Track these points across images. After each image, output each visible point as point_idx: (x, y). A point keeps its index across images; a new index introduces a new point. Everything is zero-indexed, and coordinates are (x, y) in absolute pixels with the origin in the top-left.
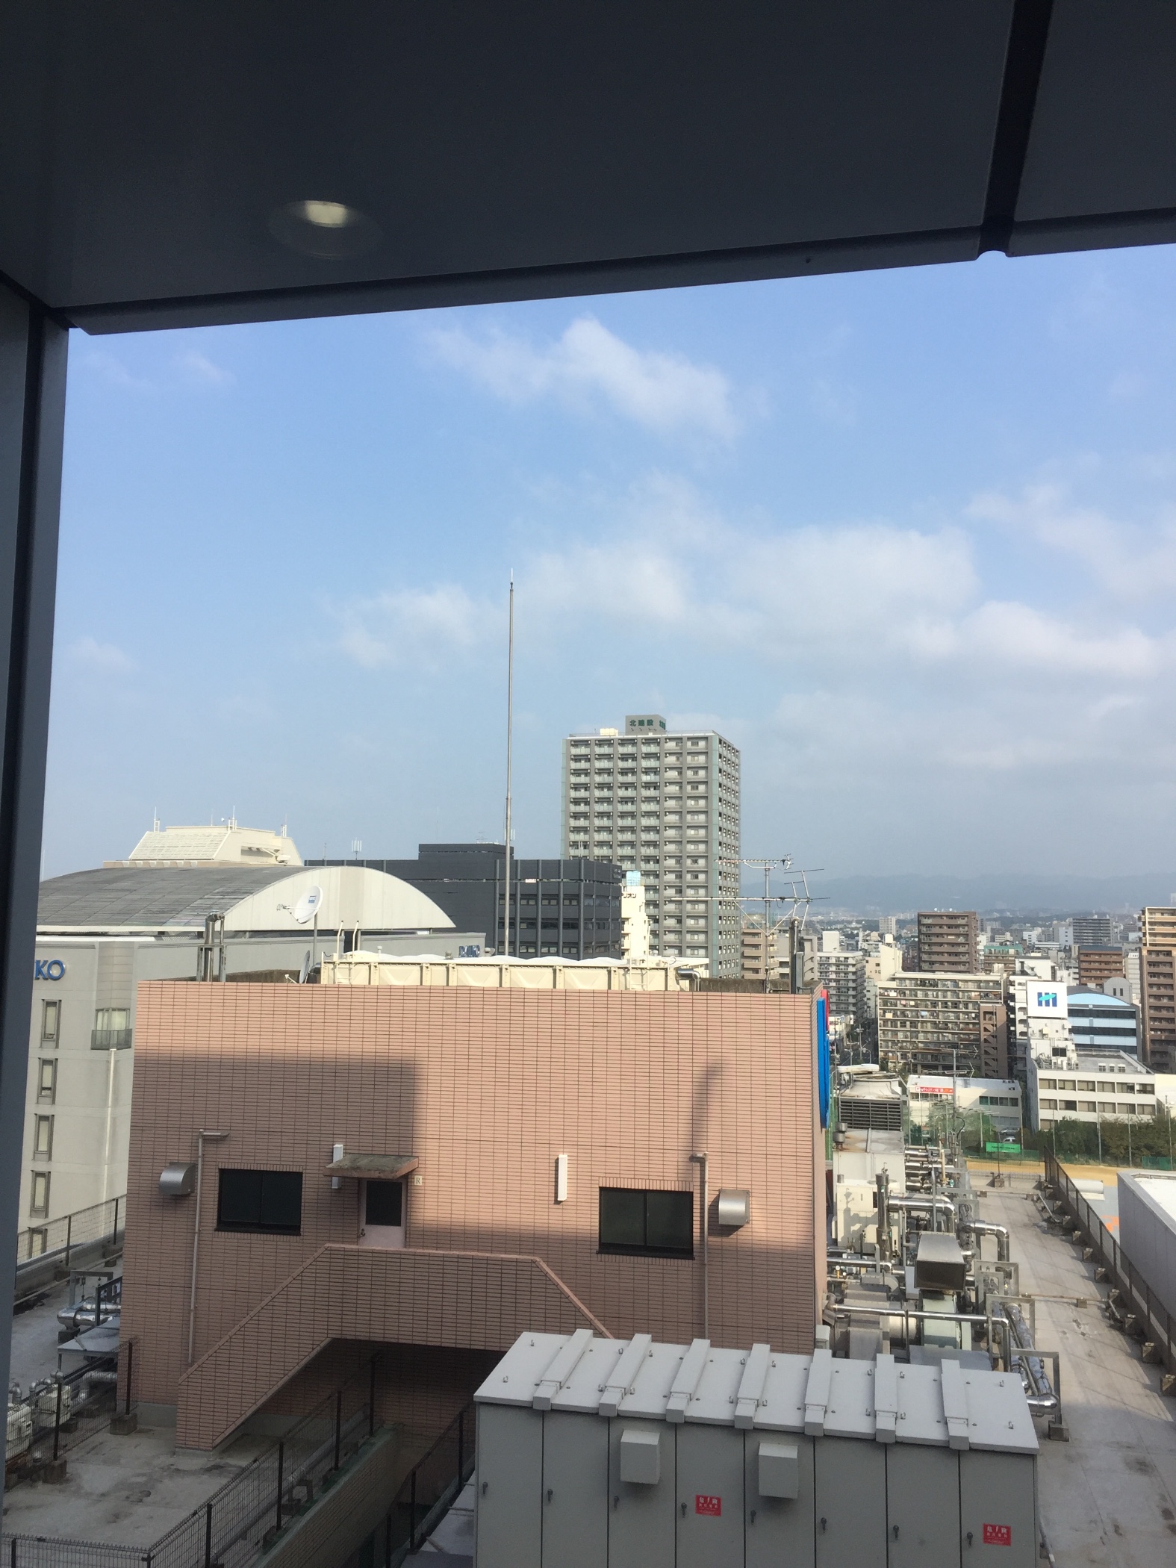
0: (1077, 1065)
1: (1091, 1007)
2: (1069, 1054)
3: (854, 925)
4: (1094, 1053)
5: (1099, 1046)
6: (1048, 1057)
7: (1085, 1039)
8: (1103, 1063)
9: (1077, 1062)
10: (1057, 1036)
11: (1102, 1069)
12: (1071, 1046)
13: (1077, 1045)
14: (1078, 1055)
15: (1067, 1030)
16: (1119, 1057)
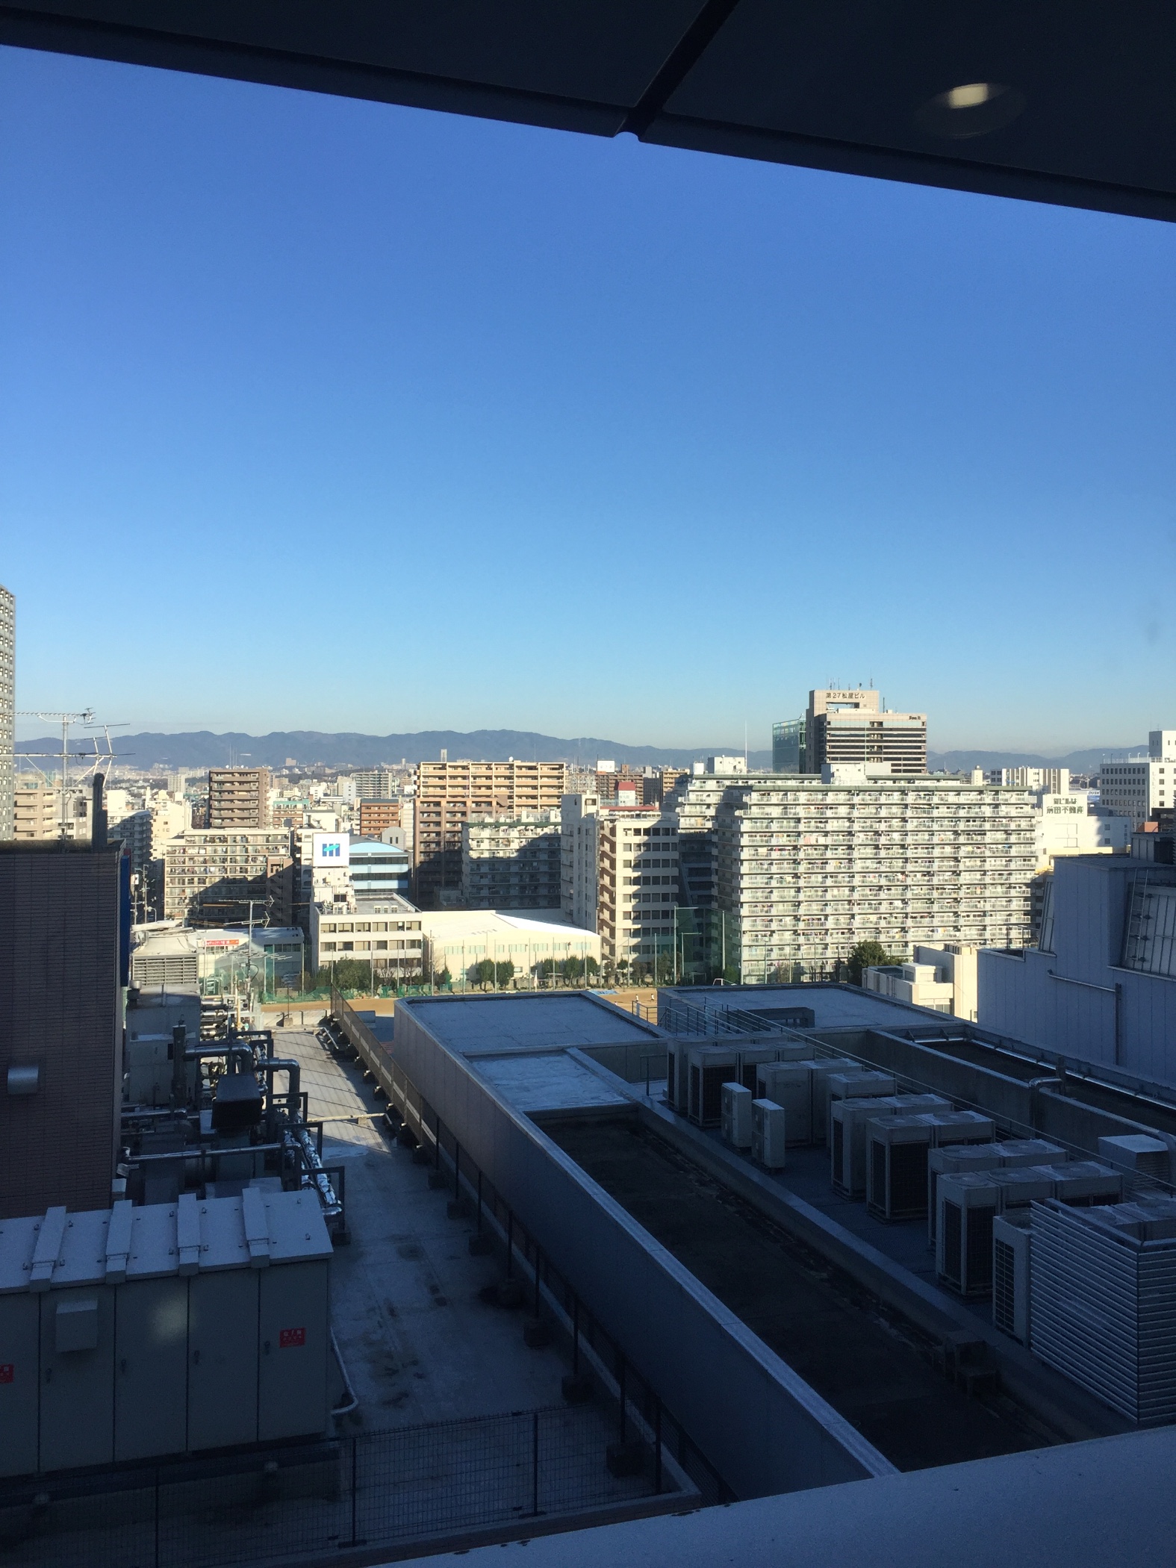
0: (355, 909)
1: (370, 855)
2: (348, 898)
3: (141, 783)
4: (371, 897)
5: (375, 890)
6: (330, 903)
7: (363, 885)
8: (378, 905)
9: (356, 906)
10: (338, 883)
11: (378, 911)
12: (351, 892)
13: (357, 891)
14: (357, 900)
15: (348, 878)
16: (392, 899)
